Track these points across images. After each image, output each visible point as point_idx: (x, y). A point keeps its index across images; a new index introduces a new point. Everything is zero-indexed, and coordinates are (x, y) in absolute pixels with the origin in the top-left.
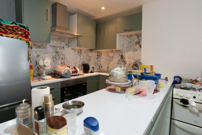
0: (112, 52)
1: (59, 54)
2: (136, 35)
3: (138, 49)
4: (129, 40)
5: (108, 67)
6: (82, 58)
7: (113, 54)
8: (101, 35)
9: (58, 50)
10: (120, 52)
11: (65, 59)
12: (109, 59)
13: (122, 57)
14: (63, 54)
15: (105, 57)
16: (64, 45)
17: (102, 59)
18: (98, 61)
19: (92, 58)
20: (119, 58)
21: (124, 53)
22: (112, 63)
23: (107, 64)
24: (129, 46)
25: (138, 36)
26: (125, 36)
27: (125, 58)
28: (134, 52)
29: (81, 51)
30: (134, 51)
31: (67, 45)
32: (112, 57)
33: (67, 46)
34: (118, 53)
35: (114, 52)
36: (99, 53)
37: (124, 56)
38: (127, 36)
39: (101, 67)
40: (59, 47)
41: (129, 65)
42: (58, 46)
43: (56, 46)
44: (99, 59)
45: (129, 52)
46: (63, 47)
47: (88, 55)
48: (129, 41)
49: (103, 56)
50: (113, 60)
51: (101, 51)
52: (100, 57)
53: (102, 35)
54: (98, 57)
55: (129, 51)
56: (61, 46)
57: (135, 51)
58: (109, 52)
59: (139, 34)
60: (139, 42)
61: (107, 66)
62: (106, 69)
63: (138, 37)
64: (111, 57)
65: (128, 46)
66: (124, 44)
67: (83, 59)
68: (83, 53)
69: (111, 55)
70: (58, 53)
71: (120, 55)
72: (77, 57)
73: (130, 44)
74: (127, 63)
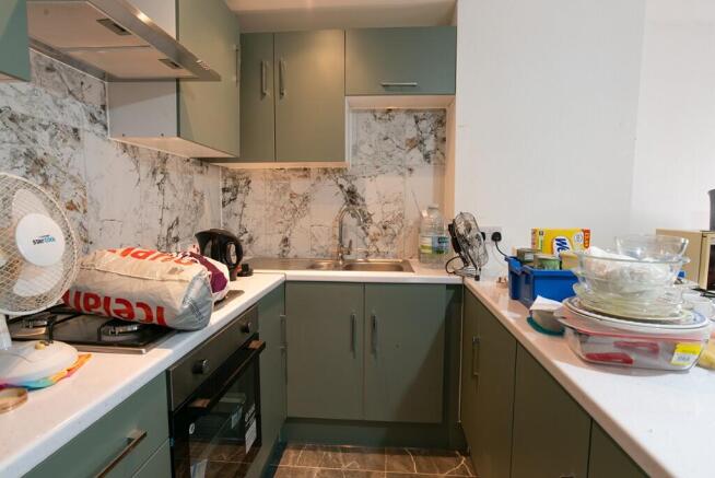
0: (306, 176)
1: (50, 171)
2: (409, 111)
3: (417, 165)
4: (379, 128)
5: (286, 240)
6: (168, 203)
7: (307, 182)
8: (264, 94)
9: (43, 144)
10: (345, 177)
11: (91, 210)
12: (289, 207)
13: (352, 196)
14: (73, 172)
15: (270, 199)
16: (76, 118)
17: (251, 206)
18: (228, 215)
19: (206, 203)
20: (339, 201)
21: (360, 180)
22: (304, 222)
23: (281, 227)
24: (384, 155)
25: (416, 117)
26: (366, 111)
27: (367, 202)
28: (401, 179)
29: (165, 161)
30: (401, 174)
31: (93, 120)
32: (306, 198)
33: (99, 128)
34: (332, 182)
35: (314, 174)
36: (234, 179)
37: (359, 191)
38: (373, 111)
39: (250, 240)
40: (45, 128)
41: (385, 228)
42: (41, 115)
43: (25, 119)
44: (236, 207)
45: (381, 178)
46: (76, 130)
47: (191, 183)
48: (380, 134)
49: (259, 189)
50: (308, 210)
51: (247, 171)
52: (240, 197)
53: (268, 93)
54: (228, 195)
55: (382, 172)
56: (60, 120)
57: (407, 173)
58: (289, 174)
59: (421, 111)
60: (421, 142)
61: (280, 238)
62: (276, 250)
63: (417, 122)
64: (298, 196)
65: (376, 153)
66: (362, 143)
67: (173, 205)
68: (173, 175)
69: (299, 186)
70: (40, 163)
71: (341, 186)
72: (147, 196)
73: (387, 146)
74: (376, 219)
